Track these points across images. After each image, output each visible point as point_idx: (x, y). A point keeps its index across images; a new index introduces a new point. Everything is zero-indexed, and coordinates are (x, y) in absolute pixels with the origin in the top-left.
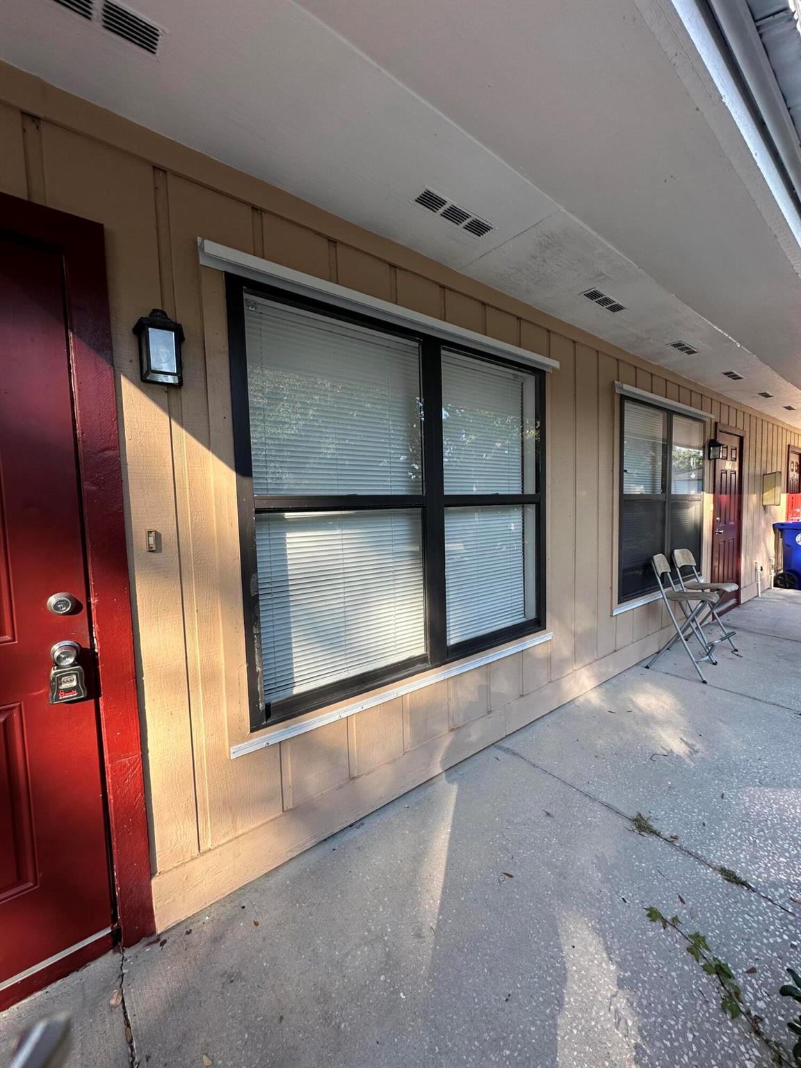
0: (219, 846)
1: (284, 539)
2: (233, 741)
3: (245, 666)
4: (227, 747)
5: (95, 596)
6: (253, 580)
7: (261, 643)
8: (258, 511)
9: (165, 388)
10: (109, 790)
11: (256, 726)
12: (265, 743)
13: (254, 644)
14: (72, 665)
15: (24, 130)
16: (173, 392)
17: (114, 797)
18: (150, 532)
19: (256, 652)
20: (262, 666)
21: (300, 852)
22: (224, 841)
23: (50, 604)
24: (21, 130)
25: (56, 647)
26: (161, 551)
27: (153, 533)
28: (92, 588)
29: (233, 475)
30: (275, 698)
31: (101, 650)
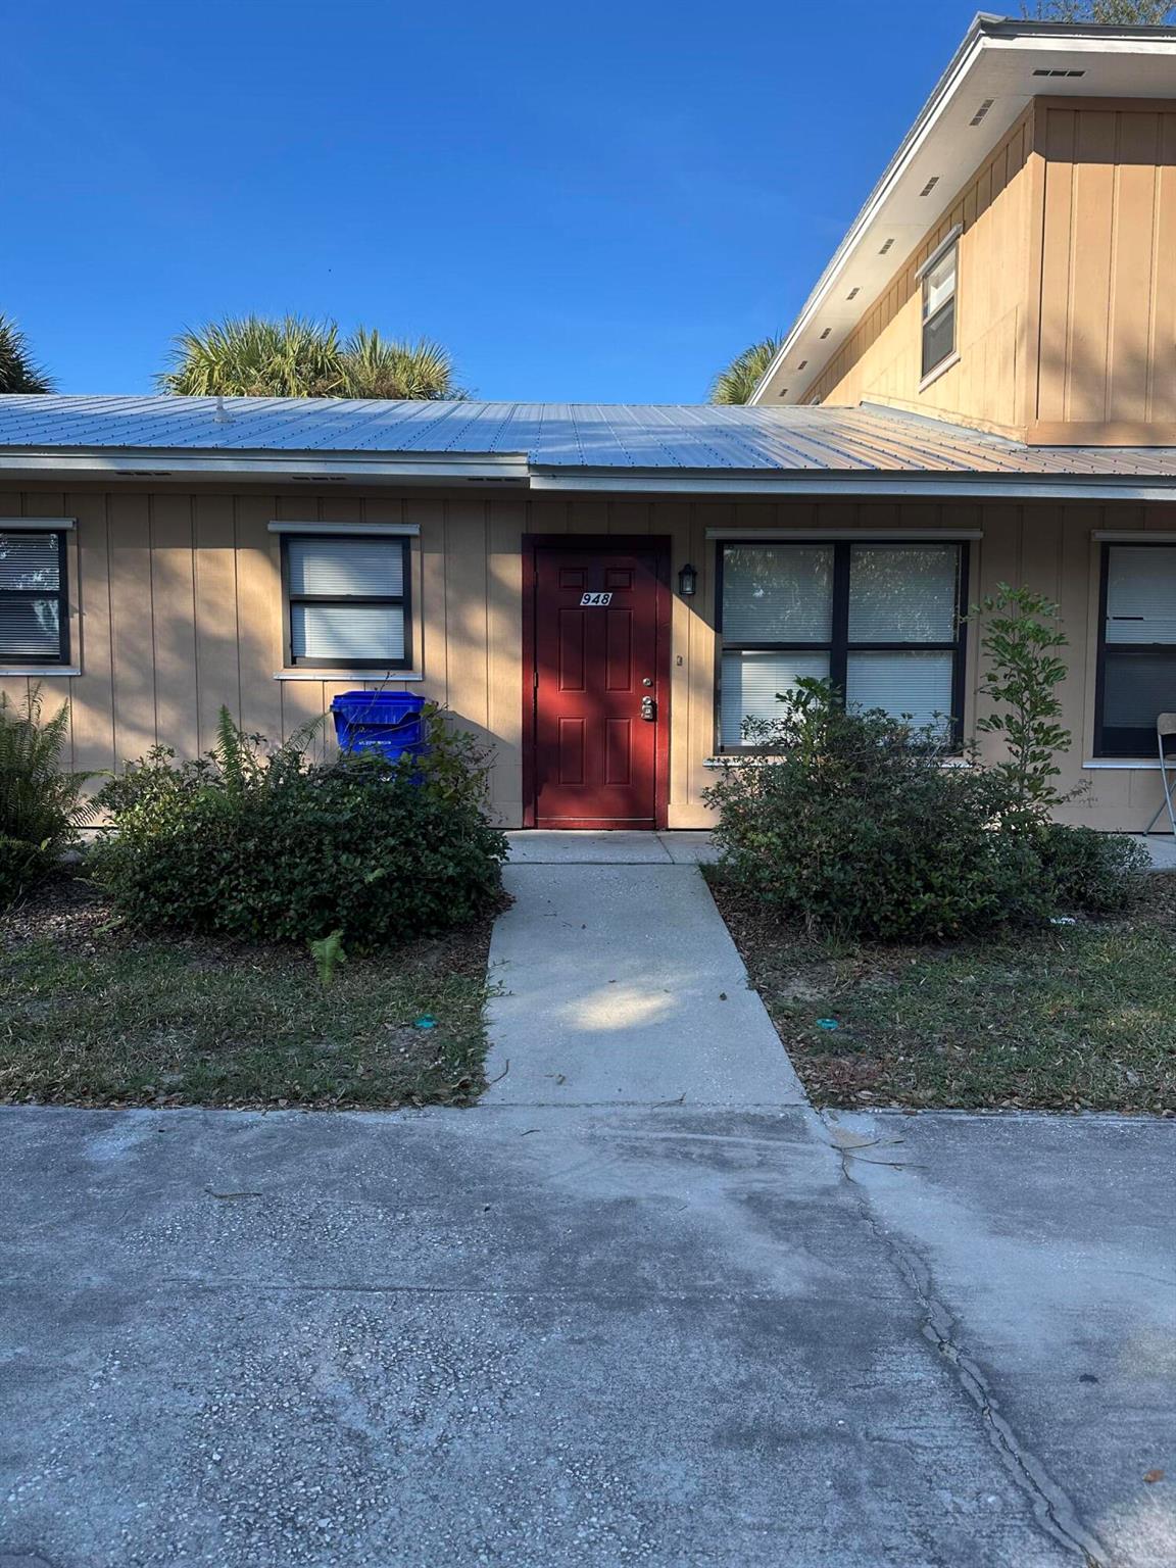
1: (740, 666)
2: (705, 758)
5: (658, 681)
8: (726, 650)
9: (688, 596)
11: (715, 752)
14: (649, 706)
16: (691, 597)
18: (679, 656)
25: (644, 698)
26: (682, 667)
28: (657, 678)
29: (713, 632)
31: (658, 702)
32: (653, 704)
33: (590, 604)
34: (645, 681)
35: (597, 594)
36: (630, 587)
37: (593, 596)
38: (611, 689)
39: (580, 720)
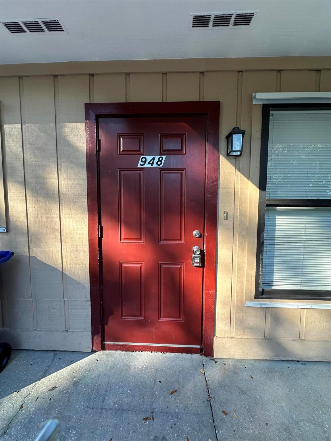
0: (237, 338)
1: (275, 219)
2: (247, 299)
3: (255, 270)
4: (244, 301)
5: (206, 233)
6: (262, 235)
7: (263, 262)
8: (267, 206)
9: (235, 157)
10: (204, 300)
11: (257, 297)
12: (260, 305)
13: (260, 262)
14: (198, 255)
15: (200, 78)
16: (237, 158)
17: (206, 303)
18: (225, 212)
19: (260, 266)
20: (262, 273)
21: (270, 359)
22: (239, 337)
23: (194, 234)
24: (199, 78)
25: (194, 248)
26: (228, 220)
27: (226, 212)
28: (205, 230)
29: (258, 190)
30: (266, 288)
31: (206, 252)
32: (202, 254)
33: (147, 165)
34: (195, 232)
35: (152, 157)
36: (182, 150)
37: (149, 158)
38: (164, 240)
39: (139, 265)
